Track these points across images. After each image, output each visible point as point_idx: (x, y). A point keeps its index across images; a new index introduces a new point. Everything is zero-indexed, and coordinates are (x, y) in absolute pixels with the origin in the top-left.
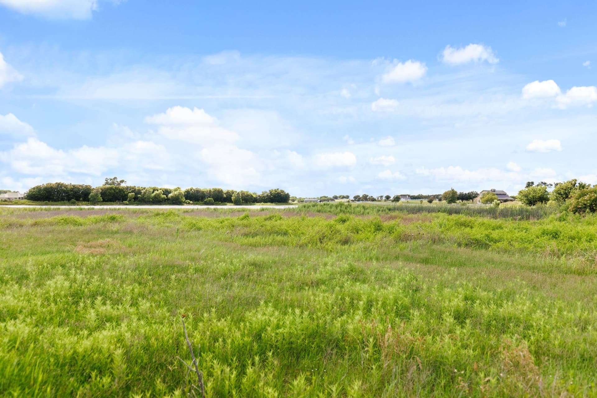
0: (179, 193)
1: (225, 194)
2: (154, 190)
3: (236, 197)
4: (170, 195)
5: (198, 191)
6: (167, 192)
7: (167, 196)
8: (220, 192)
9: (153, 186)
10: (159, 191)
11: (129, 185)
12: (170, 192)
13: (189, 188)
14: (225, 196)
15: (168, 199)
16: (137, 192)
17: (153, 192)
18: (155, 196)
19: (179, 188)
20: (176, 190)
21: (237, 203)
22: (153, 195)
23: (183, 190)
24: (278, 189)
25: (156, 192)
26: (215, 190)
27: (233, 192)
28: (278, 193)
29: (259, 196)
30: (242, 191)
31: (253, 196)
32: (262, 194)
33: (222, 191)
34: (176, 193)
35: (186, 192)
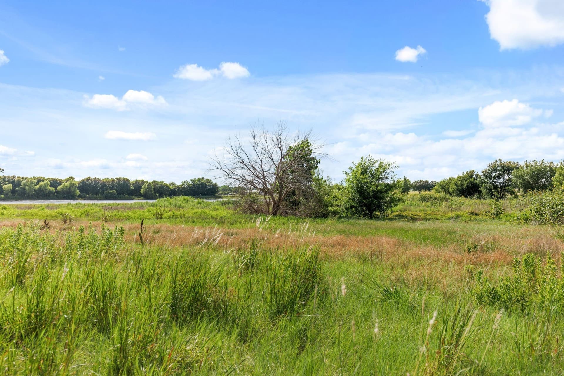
0: (71, 184)
1: (132, 184)
2: (40, 180)
3: (146, 190)
4: (59, 188)
5: (96, 181)
6: (55, 183)
7: (56, 189)
8: (126, 181)
9: (37, 176)
10: (46, 182)
11: (6, 175)
12: (60, 183)
13: (85, 177)
14: (132, 187)
15: (57, 192)
16: (16, 183)
17: (37, 183)
18: (40, 189)
19: (72, 178)
20: (67, 181)
21: (147, 196)
22: (37, 187)
23: (78, 179)
24: (203, 178)
25: (41, 183)
26: (119, 179)
27: (143, 182)
28: (202, 183)
29: (178, 187)
30: (154, 182)
31: (169, 188)
32: (181, 184)
33: (128, 181)
34: (66, 184)
35: (80, 182)
